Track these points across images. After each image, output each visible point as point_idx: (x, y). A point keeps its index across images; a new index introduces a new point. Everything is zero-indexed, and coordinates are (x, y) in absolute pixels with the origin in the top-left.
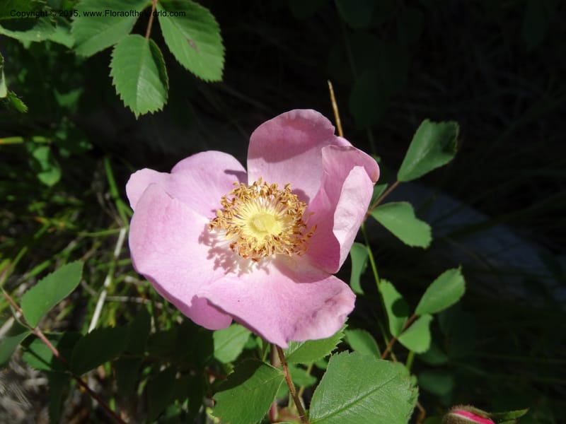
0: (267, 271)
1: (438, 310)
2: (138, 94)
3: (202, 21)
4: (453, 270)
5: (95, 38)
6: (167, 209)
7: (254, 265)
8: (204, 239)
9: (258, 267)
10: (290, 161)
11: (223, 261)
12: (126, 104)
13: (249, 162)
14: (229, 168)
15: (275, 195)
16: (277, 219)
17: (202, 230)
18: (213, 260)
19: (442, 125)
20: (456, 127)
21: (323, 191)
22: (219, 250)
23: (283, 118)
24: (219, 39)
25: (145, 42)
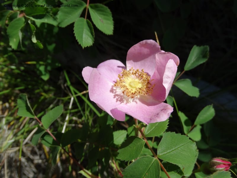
0: (137, 103)
1: (204, 122)
2: (83, 40)
3: (105, 12)
4: (210, 106)
5: (66, 20)
6: (99, 78)
7: (131, 100)
8: (112, 91)
9: (133, 101)
10: (143, 61)
11: (119, 99)
12: (79, 43)
13: (127, 63)
14: (119, 65)
15: (138, 74)
16: (139, 83)
17: (111, 87)
18: (116, 98)
19: (202, 47)
20: (208, 48)
21: (156, 71)
22: (117, 95)
23: (140, 44)
24: (111, 18)
25: (85, 20)
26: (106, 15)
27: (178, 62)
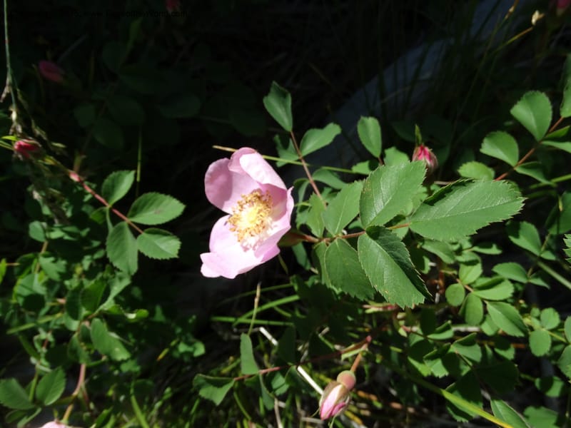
0: (276, 226)
2: (167, 250)
3: (149, 200)
8: (246, 249)
9: (272, 229)
12: (168, 259)
13: (225, 209)
14: (224, 223)
15: (244, 204)
17: (241, 248)
20: (276, 84)
22: (255, 245)
23: (208, 182)
24: (162, 196)
25: (144, 235)
26: (155, 200)
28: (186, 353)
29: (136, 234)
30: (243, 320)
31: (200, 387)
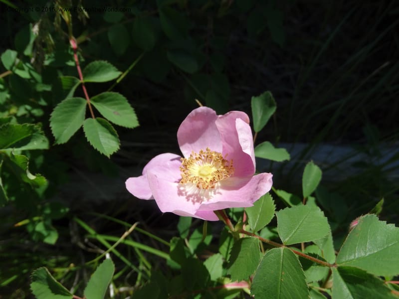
0: (220, 194)
2: (104, 146)
3: (117, 100)
4: (309, 163)
5: (66, 132)
6: (158, 182)
7: (211, 194)
8: (180, 193)
9: (215, 194)
10: (201, 139)
11: (196, 200)
12: (101, 153)
14: (171, 158)
15: (204, 156)
16: (211, 167)
17: (177, 189)
18: (190, 201)
19: (262, 96)
20: (270, 94)
21: (225, 144)
22: (191, 196)
23: (190, 117)
25: (93, 121)
26: (120, 104)
27: (247, 119)
28: (40, 234)
29: (88, 115)
30: (101, 239)
31: (36, 279)
